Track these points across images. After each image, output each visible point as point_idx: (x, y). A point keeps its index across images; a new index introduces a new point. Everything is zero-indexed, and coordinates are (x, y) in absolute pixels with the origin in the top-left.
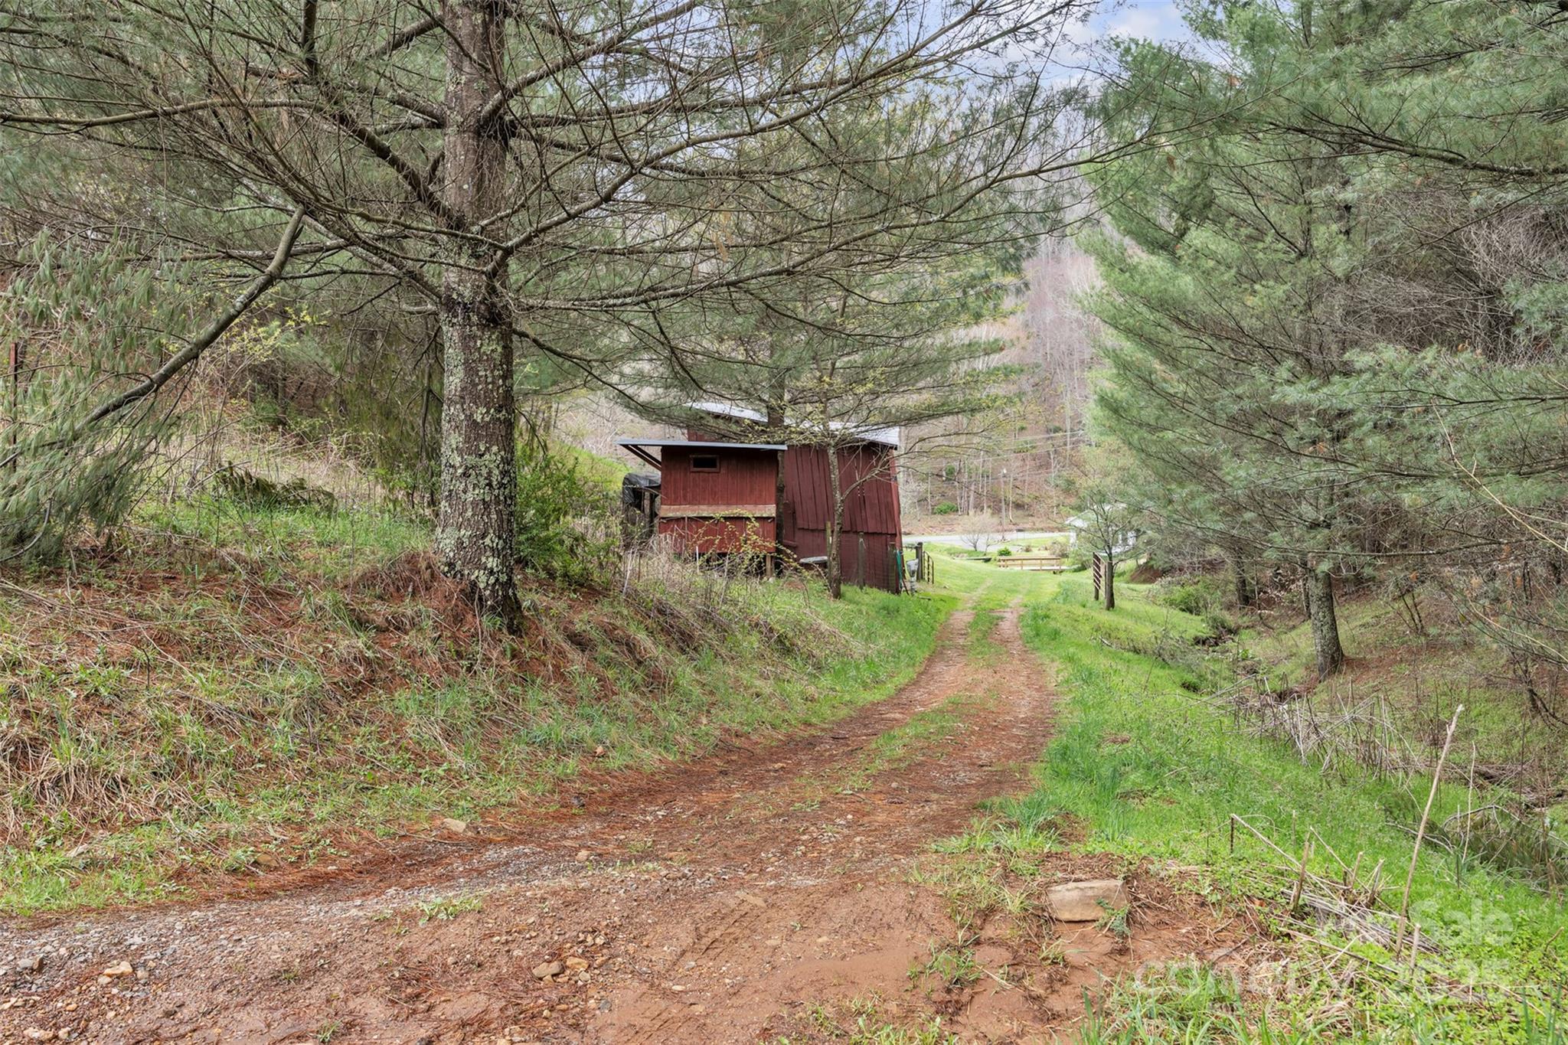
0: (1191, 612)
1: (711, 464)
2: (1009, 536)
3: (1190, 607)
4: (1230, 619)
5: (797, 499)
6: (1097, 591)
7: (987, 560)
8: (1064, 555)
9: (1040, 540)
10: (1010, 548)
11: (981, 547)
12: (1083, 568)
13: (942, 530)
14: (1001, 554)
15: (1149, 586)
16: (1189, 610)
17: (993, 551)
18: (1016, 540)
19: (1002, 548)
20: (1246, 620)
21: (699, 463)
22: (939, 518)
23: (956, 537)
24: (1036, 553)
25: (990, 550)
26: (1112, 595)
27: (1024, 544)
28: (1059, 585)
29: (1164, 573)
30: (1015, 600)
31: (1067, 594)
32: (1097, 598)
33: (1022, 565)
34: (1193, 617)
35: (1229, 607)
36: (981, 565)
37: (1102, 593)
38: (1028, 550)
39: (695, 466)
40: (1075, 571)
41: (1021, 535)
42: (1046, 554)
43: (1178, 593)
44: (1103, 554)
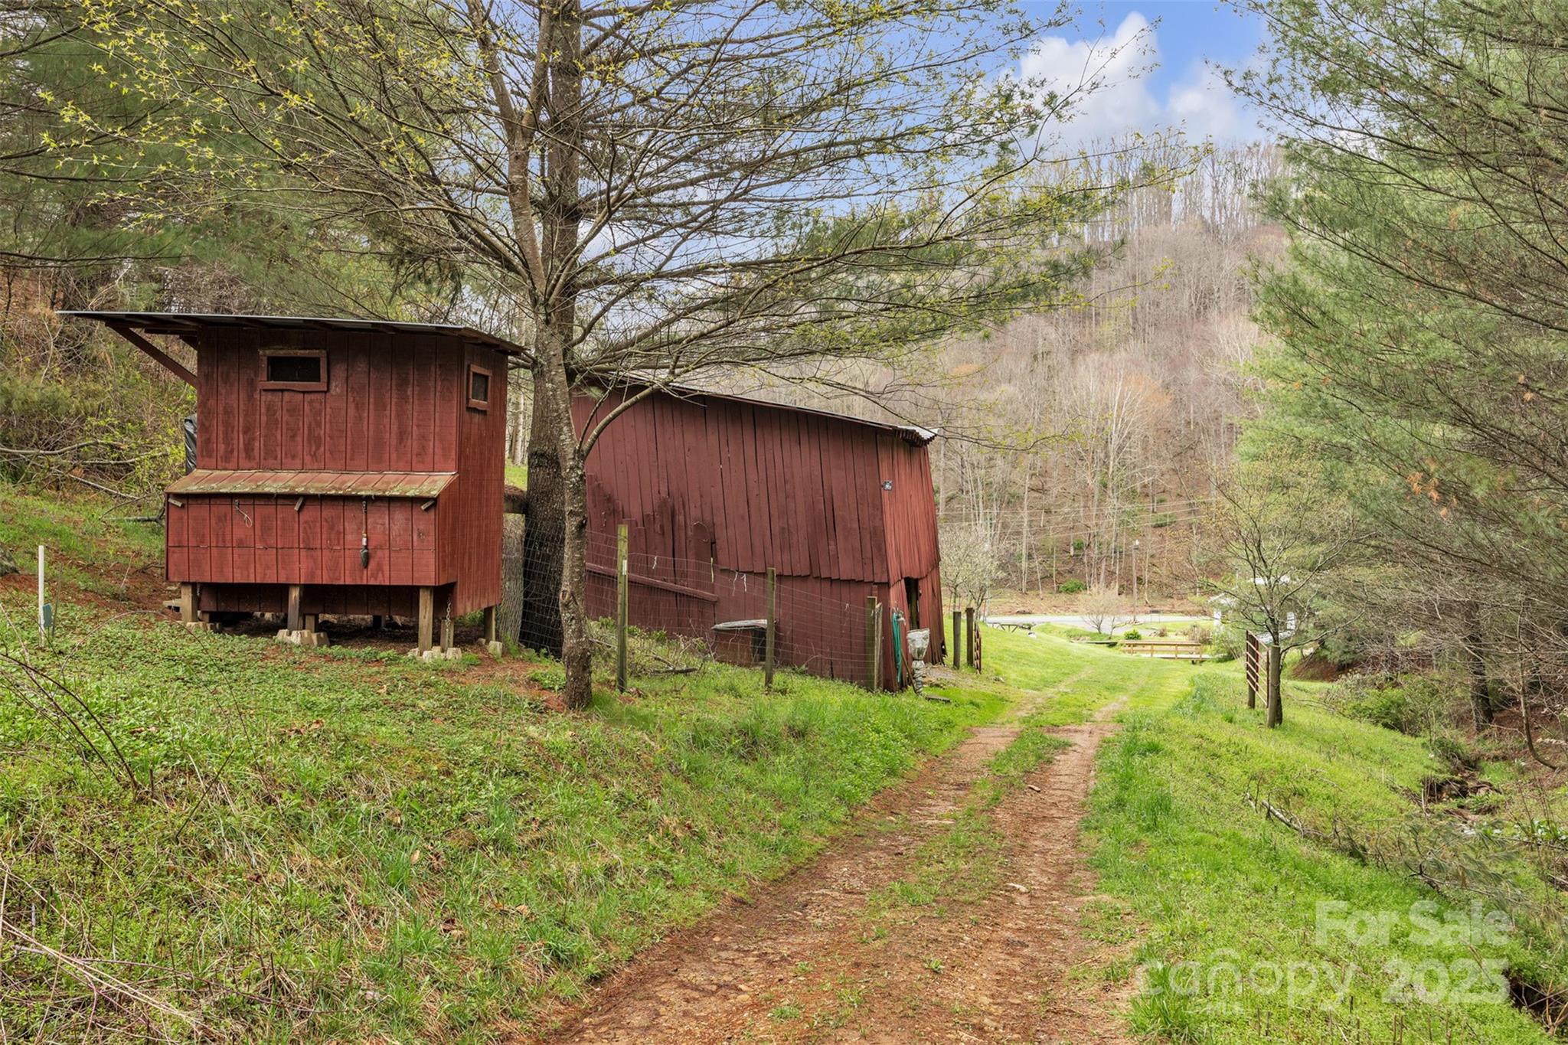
0: (1402, 731)
1: (307, 370)
2: (1141, 618)
3: (1397, 721)
4: (1467, 743)
5: (719, 520)
6: (1252, 694)
7: (1112, 645)
8: (1206, 641)
9: (1176, 623)
10: (1140, 632)
11: (1106, 628)
12: (1230, 657)
13: (1067, 610)
14: (1129, 637)
15: (1326, 685)
16: (1396, 725)
17: (1120, 634)
18: (1148, 623)
19: (1130, 630)
20: (1490, 747)
21: (280, 369)
22: (1063, 597)
23: (1077, 618)
24: (1172, 637)
25: (1116, 633)
26: (1278, 702)
27: (1158, 627)
28: (1192, 682)
29: (1343, 668)
30: (1110, 706)
31: (1201, 699)
32: (1252, 704)
33: (1152, 651)
34: (1407, 739)
35: (1460, 721)
36: (1104, 650)
37: (1262, 696)
38: (1162, 635)
39: (272, 377)
40: (1220, 661)
41: (1155, 617)
42: (1184, 639)
43: (1372, 699)
44: (1266, 639)
